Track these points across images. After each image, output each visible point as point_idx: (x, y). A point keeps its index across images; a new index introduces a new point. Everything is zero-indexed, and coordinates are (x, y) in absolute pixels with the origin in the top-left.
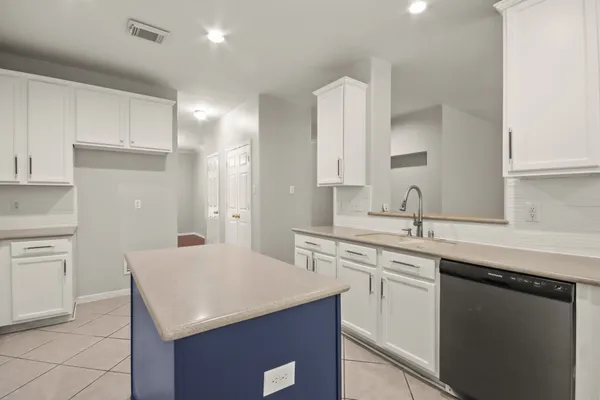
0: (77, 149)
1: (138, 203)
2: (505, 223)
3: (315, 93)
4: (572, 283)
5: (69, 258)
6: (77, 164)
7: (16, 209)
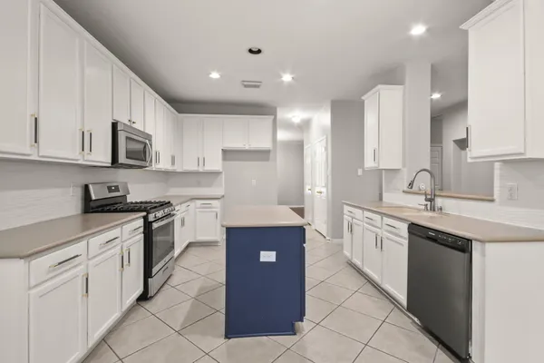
0: (224, 151)
1: (254, 182)
2: (492, 201)
3: (363, 98)
4: (468, 240)
5: (218, 210)
6: (224, 159)
7: (199, 185)
